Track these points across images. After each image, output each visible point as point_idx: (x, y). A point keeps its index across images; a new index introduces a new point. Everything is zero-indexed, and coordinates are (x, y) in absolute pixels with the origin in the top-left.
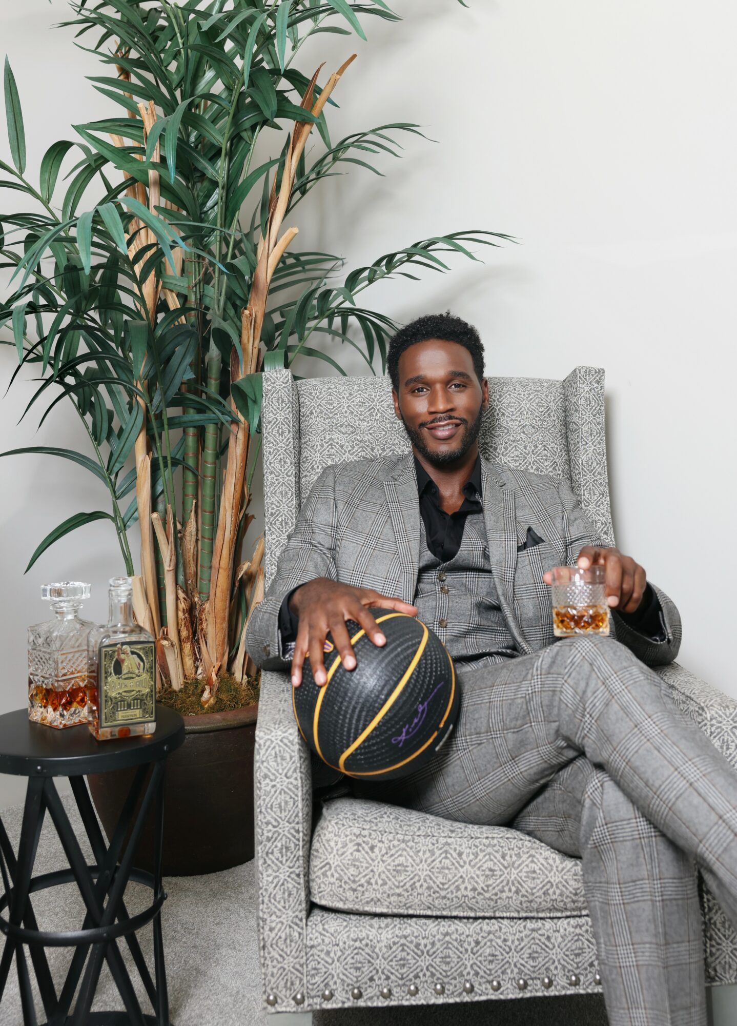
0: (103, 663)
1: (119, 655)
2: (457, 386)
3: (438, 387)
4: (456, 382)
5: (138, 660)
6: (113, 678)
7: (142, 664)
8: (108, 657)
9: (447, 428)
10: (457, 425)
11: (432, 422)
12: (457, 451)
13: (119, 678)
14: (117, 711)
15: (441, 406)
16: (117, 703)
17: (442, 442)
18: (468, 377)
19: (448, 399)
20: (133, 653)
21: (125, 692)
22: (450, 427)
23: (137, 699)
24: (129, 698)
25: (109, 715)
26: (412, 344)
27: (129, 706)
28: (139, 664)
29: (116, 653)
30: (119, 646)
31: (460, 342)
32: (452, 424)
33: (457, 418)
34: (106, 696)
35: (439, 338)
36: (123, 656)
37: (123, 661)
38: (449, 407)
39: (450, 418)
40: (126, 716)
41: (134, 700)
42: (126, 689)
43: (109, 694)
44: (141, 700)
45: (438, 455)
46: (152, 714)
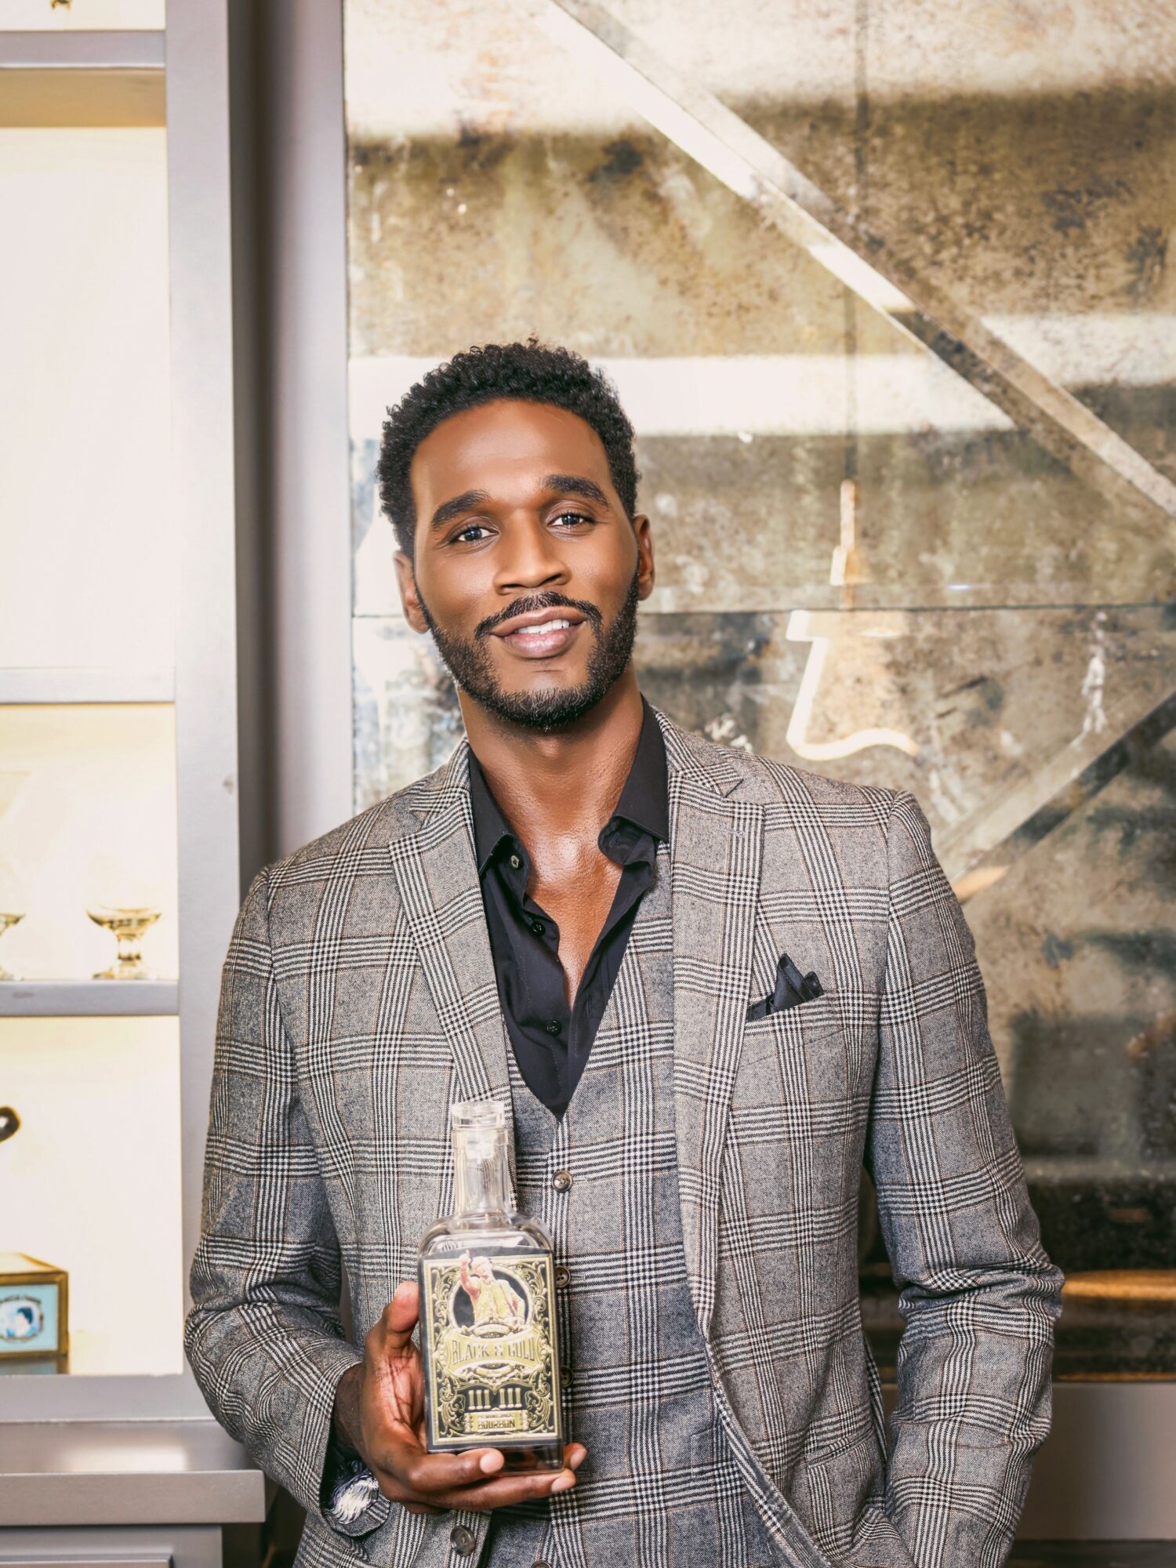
0: (429, 1297)
1: (464, 1279)
2: (572, 519)
3: (521, 519)
4: (568, 505)
5: (512, 1294)
6: (453, 1333)
7: (521, 1303)
8: (440, 1283)
9: (545, 629)
10: (575, 623)
11: (510, 612)
12: (577, 690)
13: (467, 1334)
14: (467, 1411)
15: (530, 567)
16: (465, 1393)
17: (539, 666)
18: (598, 494)
19: (547, 552)
20: (498, 1275)
21: (484, 1366)
22: (557, 625)
23: (514, 1386)
24: (495, 1381)
25: (448, 1420)
26: (446, 417)
27: (495, 1401)
28: (515, 1304)
29: (458, 1275)
30: (465, 1257)
31: (571, 405)
32: (562, 619)
33: (572, 604)
34: (439, 1375)
35: (515, 394)
36: (473, 1283)
37: (475, 1292)
38: (552, 569)
39: (556, 600)
40: (489, 1425)
41: (506, 1387)
42: (487, 1362)
43: (445, 1372)
44: (524, 1390)
45: (527, 702)
46: (551, 1423)
